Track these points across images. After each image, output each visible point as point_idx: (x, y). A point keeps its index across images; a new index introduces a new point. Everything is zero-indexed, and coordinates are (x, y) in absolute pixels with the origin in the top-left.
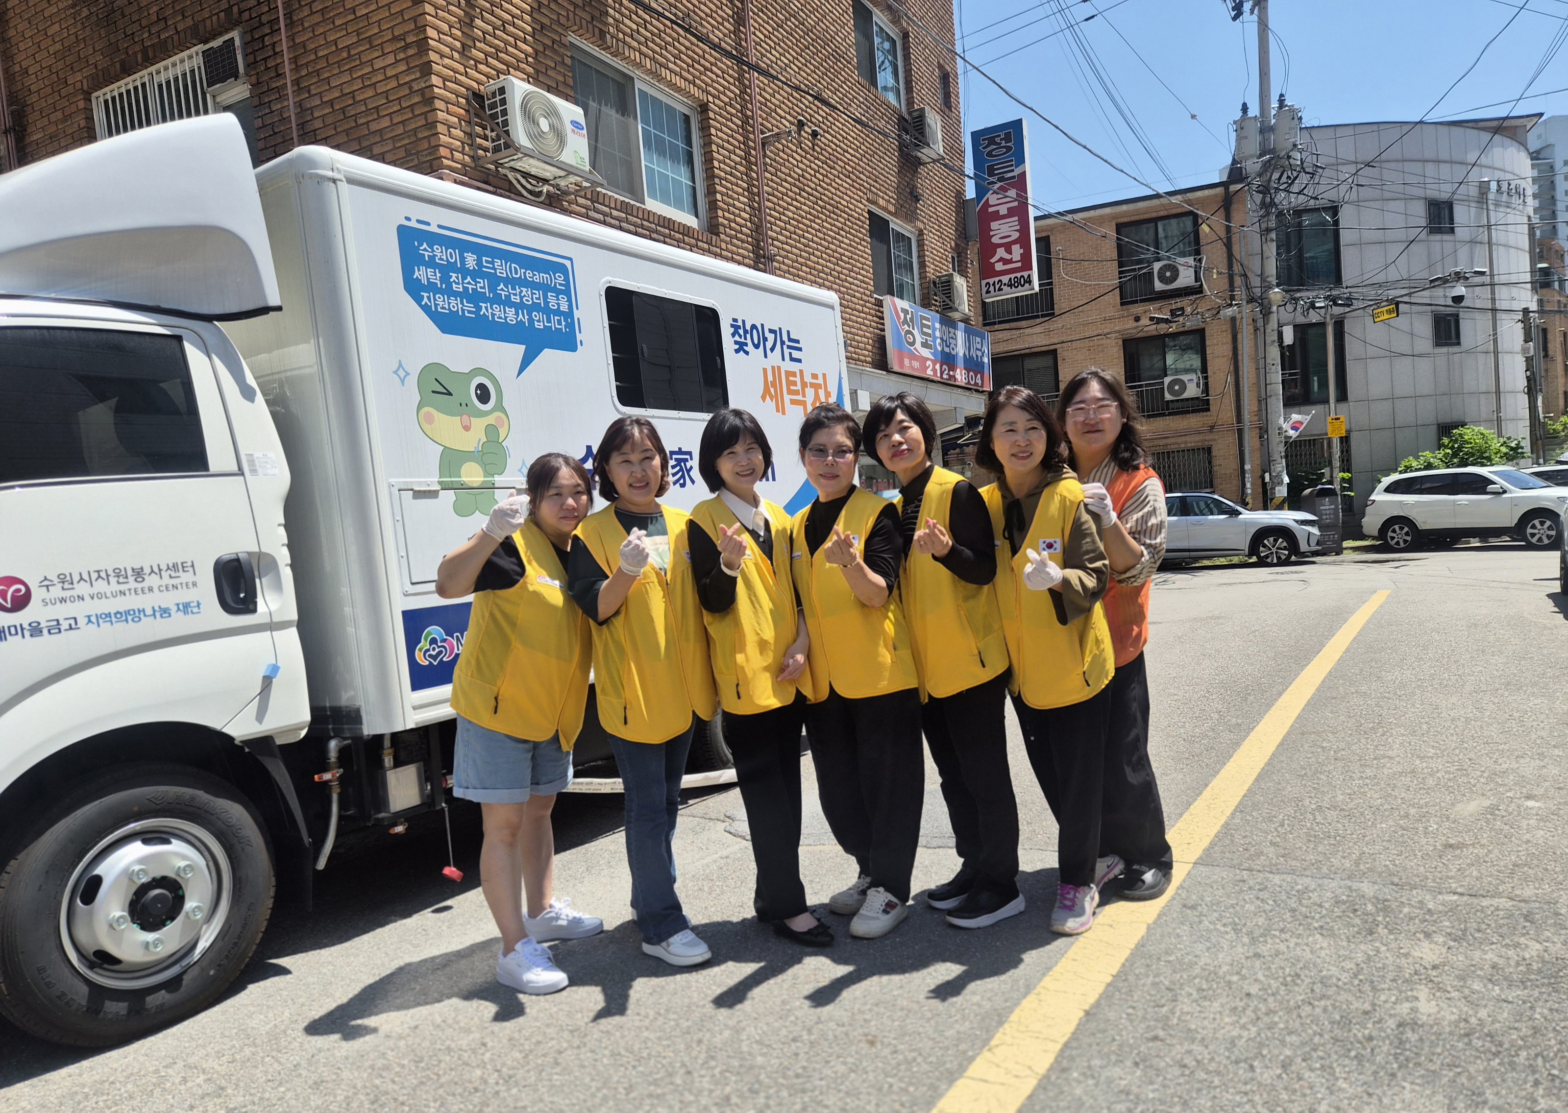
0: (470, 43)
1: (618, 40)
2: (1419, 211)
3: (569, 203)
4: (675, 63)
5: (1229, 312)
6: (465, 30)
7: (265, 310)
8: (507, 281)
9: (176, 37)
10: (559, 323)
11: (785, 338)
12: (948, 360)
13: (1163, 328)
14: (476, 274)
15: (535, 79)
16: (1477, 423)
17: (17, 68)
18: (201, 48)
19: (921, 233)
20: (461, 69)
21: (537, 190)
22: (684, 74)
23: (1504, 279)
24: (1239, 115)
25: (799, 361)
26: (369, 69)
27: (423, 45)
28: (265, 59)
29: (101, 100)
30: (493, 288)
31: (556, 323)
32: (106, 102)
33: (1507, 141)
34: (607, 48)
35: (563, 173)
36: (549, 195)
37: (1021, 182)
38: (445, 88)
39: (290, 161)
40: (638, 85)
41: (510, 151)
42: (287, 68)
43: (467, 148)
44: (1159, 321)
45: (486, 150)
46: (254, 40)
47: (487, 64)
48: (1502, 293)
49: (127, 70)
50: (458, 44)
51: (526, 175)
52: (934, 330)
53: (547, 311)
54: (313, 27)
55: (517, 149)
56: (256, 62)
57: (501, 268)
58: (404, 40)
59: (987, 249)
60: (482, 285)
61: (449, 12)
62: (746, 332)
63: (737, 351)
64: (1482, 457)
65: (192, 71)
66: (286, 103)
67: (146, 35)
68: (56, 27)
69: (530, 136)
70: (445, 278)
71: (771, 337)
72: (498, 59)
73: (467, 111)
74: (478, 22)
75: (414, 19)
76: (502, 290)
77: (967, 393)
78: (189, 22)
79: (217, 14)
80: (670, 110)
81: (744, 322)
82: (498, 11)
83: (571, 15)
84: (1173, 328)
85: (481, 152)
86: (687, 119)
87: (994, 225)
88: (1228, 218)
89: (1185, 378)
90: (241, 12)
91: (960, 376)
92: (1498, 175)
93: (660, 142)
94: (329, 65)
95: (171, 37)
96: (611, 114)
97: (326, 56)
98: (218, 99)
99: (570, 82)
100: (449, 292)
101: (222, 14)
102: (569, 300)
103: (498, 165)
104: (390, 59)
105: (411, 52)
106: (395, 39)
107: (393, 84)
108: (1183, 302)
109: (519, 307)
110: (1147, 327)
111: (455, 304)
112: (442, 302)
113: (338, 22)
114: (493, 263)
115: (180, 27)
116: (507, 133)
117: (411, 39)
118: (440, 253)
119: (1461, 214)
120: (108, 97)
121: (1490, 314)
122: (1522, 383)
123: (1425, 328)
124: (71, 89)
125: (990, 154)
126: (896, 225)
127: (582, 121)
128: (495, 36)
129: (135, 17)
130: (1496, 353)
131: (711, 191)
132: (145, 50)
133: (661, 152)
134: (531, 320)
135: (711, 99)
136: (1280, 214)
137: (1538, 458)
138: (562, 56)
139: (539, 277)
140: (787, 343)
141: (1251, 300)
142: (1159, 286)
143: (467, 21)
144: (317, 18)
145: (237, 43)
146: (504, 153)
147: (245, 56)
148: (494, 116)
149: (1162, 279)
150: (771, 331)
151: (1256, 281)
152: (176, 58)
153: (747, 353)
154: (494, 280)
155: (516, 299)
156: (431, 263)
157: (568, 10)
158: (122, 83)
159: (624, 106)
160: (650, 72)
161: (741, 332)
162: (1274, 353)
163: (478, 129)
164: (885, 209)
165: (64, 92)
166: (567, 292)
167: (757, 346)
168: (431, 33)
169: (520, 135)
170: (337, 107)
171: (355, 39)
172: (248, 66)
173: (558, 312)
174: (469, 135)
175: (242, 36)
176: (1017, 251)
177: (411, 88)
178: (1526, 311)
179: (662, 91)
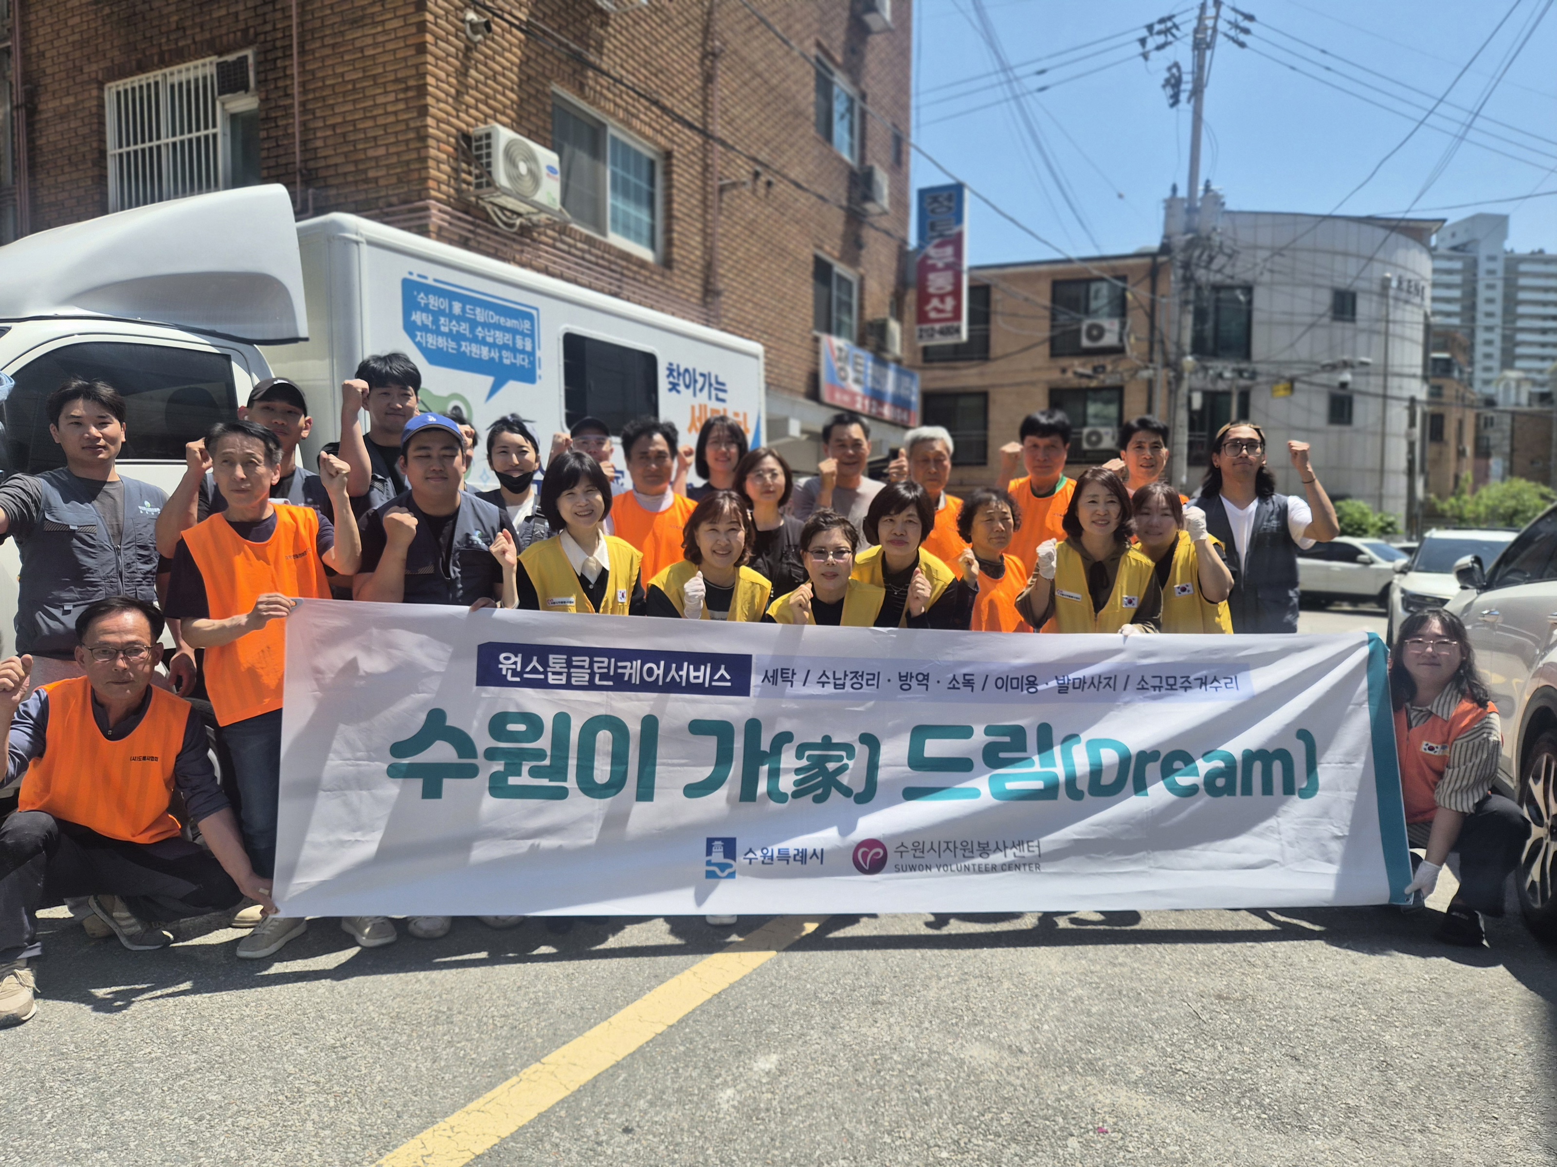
0: (463, 90)
1: (595, 91)
2: (1325, 298)
3: (539, 234)
4: (646, 114)
5: (1146, 374)
6: (461, 78)
7: (296, 340)
8: (486, 325)
9: (193, 47)
10: (523, 360)
11: (713, 381)
12: (877, 396)
13: (1085, 383)
14: (460, 319)
15: (517, 126)
16: (1359, 497)
17: (34, 50)
18: (215, 59)
19: (862, 279)
20: (454, 113)
21: (511, 222)
22: (654, 124)
23: (1397, 370)
24: (1168, 194)
25: (723, 400)
26: (371, 103)
27: (422, 91)
28: (276, 80)
29: (114, 90)
30: (472, 330)
31: (520, 360)
32: (118, 93)
33: (1411, 242)
34: (585, 98)
35: (534, 210)
36: (522, 226)
37: (957, 242)
38: (438, 128)
39: (324, 225)
40: (611, 131)
41: (491, 189)
42: (296, 90)
43: (452, 182)
44: (1082, 376)
45: (469, 184)
46: (266, 60)
47: (477, 109)
48: (1393, 382)
49: (142, 68)
50: (453, 91)
51: (503, 209)
52: (866, 366)
53: (514, 350)
54: (323, 59)
55: (497, 189)
56: (266, 80)
57: (481, 315)
58: (406, 83)
59: (924, 298)
60: (464, 328)
61: (448, 63)
62: (679, 374)
63: (670, 390)
64: (1359, 530)
65: (205, 78)
66: (291, 121)
67: (164, 40)
68: (77, 20)
69: (510, 178)
70: (436, 322)
71: (700, 380)
72: (487, 104)
73: (456, 149)
74: (473, 72)
75: (417, 66)
76: (480, 332)
77: (893, 428)
78: (207, 35)
79: (235, 32)
80: (638, 154)
81: (678, 366)
82: (490, 63)
83: (555, 69)
84: (1094, 384)
85: (464, 186)
86: (652, 163)
87: (932, 276)
88: (1153, 290)
89: (1102, 430)
90: (257, 35)
91: (887, 411)
92: (1400, 271)
93: (626, 182)
94: (335, 94)
95: (188, 46)
96: (583, 159)
97: (333, 86)
98: (227, 106)
99: (549, 127)
100: (438, 332)
101: (239, 34)
102: (533, 342)
103: (478, 197)
104: (391, 97)
105: (411, 94)
106: (397, 81)
107: (392, 119)
108: (1108, 362)
109: (492, 346)
110: (1070, 380)
111: (442, 342)
112: (432, 341)
113: (347, 57)
114: (474, 310)
115: (198, 38)
116: (490, 173)
117: (412, 83)
118: (434, 302)
119: (1365, 307)
120: (121, 89)
121: (1380, 400)
122: (1403, 464)
123: (1321, 406)
124: (85, 77)
125: (933, 211)
126: (840, 268)
127: (557, 166)
128: (486, 85)
129: (155, 23)
130: (1383, 435)
131: (668, 230)
132: (161, 54)
133: (626, 194)
134: (501, 357)
135: (675, 147)
136: (1199, 288)
137: (1412, 534)
138: (544, 104)
139: (510, 323)
140: (715, 385)
141: (1167, 364)
142: (1085, 342)
143: (463, 70)
144: (328, 51)
145: (251, 60)
146: (485, 190)
147: (257, 73)
148: (479, 157)
149: (1090, 337)
150: (702, 375)
151: (1171, 348)
152: (191, 64)
153: (678, 392)
154: (474, 324)
155: (490, 340)
156: (426, 309)
157: (552, 64)
158: (136, 78)
159: (596, 151)
160: (622, 121)
161: (675, 374)
162: (1183, 417)
163: (464, 166)
164: (830, 254)
165: (78, 80)
166: (532, 336)
167: (687, 387)
168: (430, 80)
169: (502, 178)
170: (338, 131)
171: (360, 75)
172: (258, 82)
173: (523, 352)
174: (456, 170)
175: (256, 54)
176: (950, 303)
177: (407, 125)
178: (1413, 400)
179: (631, 137)
